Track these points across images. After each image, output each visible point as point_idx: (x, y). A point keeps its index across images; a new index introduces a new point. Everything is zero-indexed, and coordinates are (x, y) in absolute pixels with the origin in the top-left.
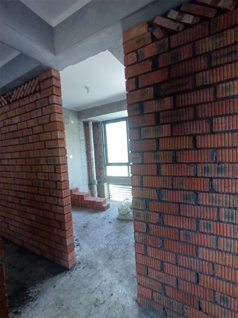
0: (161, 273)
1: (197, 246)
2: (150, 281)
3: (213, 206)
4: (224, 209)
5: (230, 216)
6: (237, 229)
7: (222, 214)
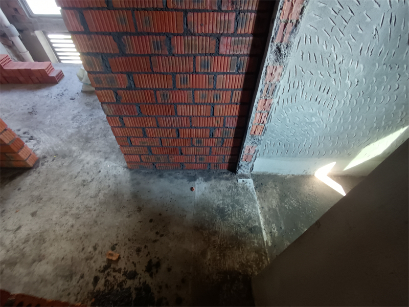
0: (145, 139)
1: (176, 105)
2: (135, 149)
3: (188, 55)
4: (200, 57)
5: (206, 65)
6: (211, 78)
7: (198, 64)
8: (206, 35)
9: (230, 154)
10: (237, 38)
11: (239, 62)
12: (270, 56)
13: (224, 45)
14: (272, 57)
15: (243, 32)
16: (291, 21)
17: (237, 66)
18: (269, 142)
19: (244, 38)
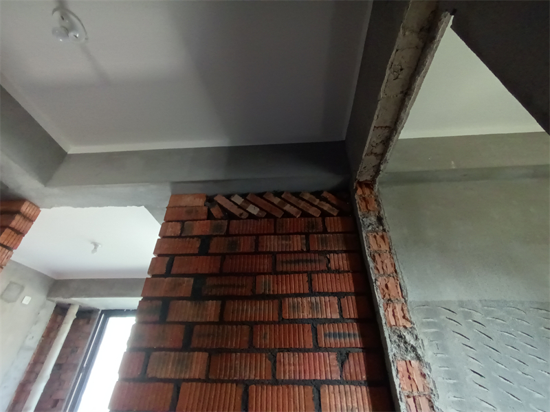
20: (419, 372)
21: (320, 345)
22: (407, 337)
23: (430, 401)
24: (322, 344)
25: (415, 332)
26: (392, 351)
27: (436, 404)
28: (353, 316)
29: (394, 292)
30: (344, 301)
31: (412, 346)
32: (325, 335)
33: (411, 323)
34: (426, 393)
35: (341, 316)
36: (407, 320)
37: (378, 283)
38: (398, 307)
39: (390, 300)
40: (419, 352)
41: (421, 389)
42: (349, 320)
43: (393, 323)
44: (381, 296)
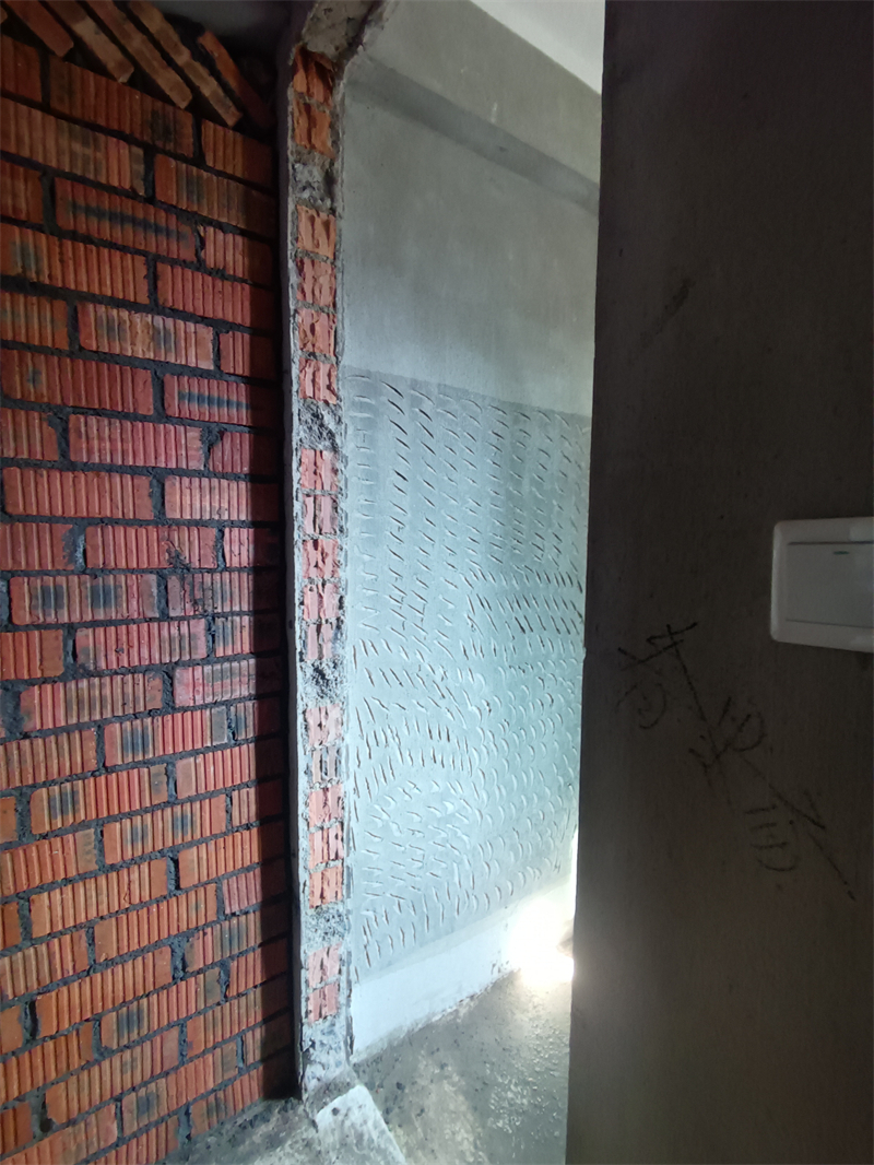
1: (26, 897)
3: (80, 727)
4: (118, 725)
5: (137, 742)
6: (158, 774)
7: (113, 744)
8: (133, 671)
9: (259, 1018)
10: (218, 667)
11: (233, 717)
12: (305, 688)
13: (187, 685)
14: (309, 689)
15: (229, 652)
16: (327, 621)
17: (229, 727)
18: (371, 914)
19: (235, 664)
20: (330, 467)
21: (169, 413)
22: (326, 418)
23: (335, 501)
24: (174, 410)
25: (340, 413)
26: (298, 434)
27: (342, 505)
28: (239, 371)
29: (323, 342)
30: (227, 339)
31: (330, 432)
32: (181, 397)
33: (338, 398)
34: (333, 492)
35: (218, 367)
36: (333, 392)
37: (299, 319)
38: (324, 369)
39: (313, 354)
40: (338, 440)
41: (327, 487)
42: (233, 378)
43: (309, 393)
44: (299, 344)
